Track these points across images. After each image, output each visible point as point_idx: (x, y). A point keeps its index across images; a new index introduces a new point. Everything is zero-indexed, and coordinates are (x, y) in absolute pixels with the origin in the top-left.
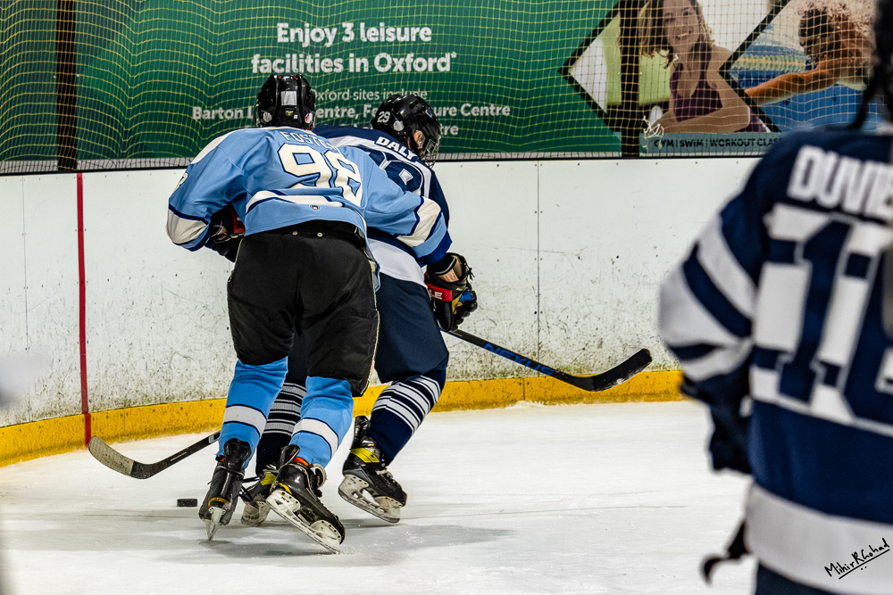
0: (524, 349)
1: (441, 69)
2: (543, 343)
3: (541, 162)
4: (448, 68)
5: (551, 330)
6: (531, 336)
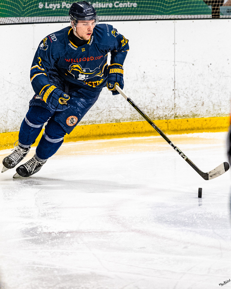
0: (168, 107)
2: (177, 104)
3: (176, 21)
5: (180, 98)
6: (171, 100)
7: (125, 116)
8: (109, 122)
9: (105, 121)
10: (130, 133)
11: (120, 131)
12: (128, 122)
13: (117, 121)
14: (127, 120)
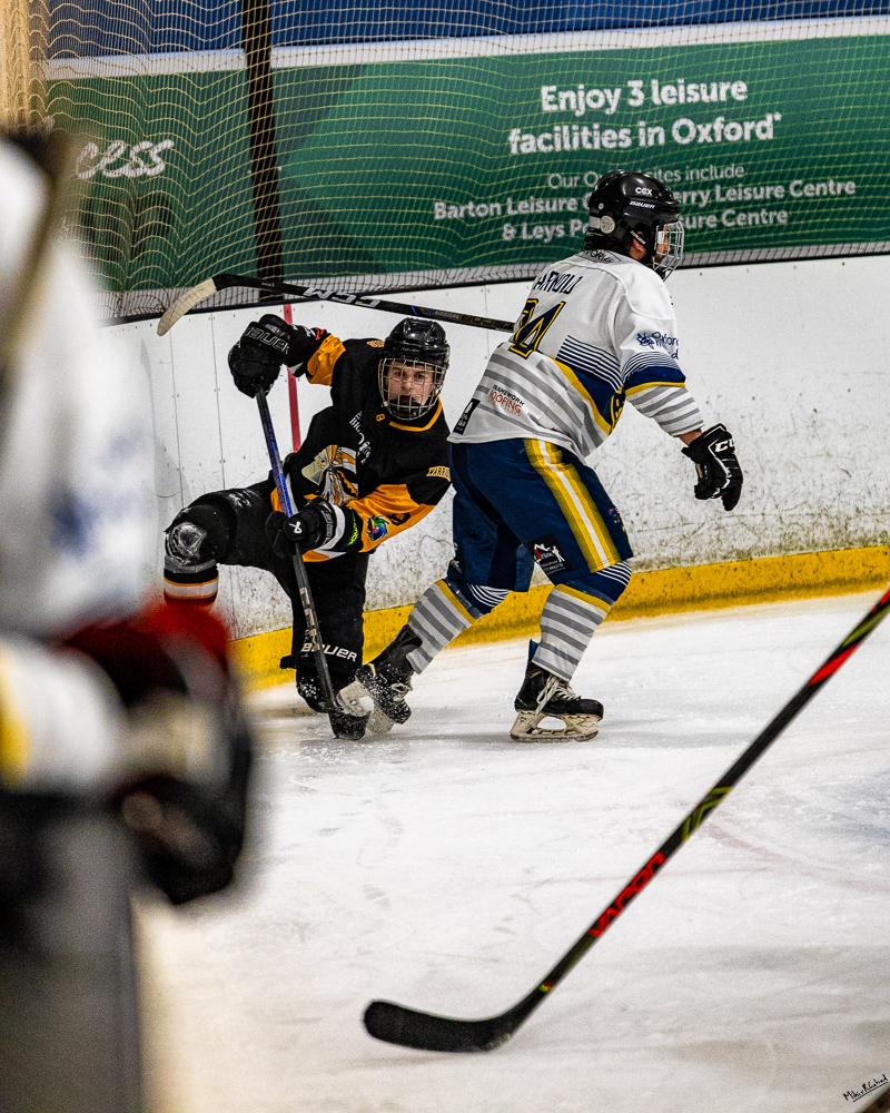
1: (762, 137)
4: (770, 135)
7: (763, 539)
8: (719, 560)
9: (709, 558)
10: (781, 589)
11: (751, 585)
12: (773, 555)
13: (742, 555)
14: (771, 553)
